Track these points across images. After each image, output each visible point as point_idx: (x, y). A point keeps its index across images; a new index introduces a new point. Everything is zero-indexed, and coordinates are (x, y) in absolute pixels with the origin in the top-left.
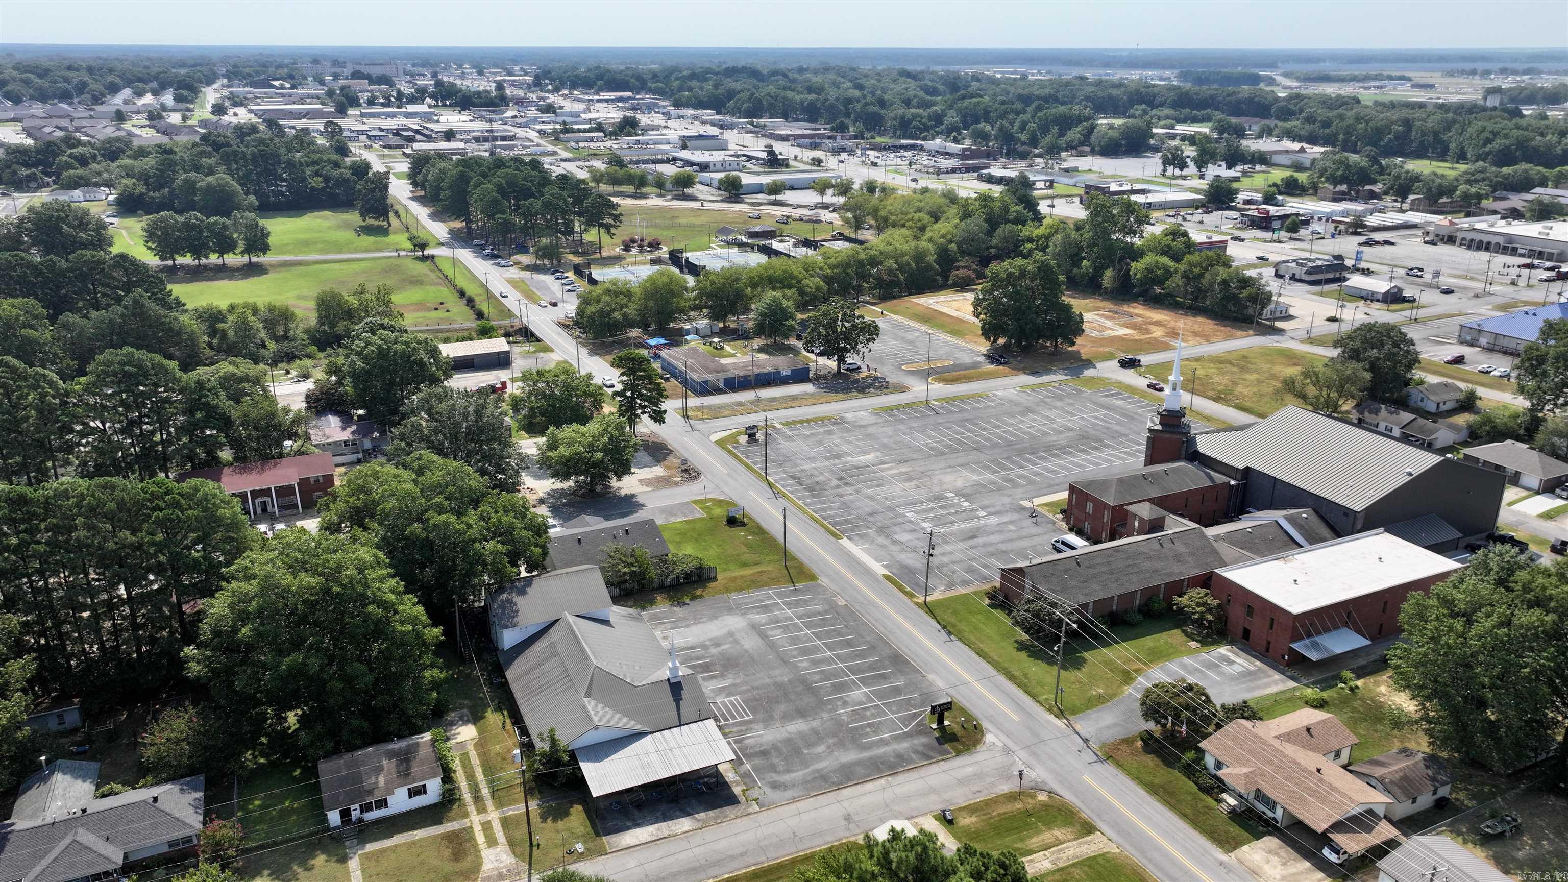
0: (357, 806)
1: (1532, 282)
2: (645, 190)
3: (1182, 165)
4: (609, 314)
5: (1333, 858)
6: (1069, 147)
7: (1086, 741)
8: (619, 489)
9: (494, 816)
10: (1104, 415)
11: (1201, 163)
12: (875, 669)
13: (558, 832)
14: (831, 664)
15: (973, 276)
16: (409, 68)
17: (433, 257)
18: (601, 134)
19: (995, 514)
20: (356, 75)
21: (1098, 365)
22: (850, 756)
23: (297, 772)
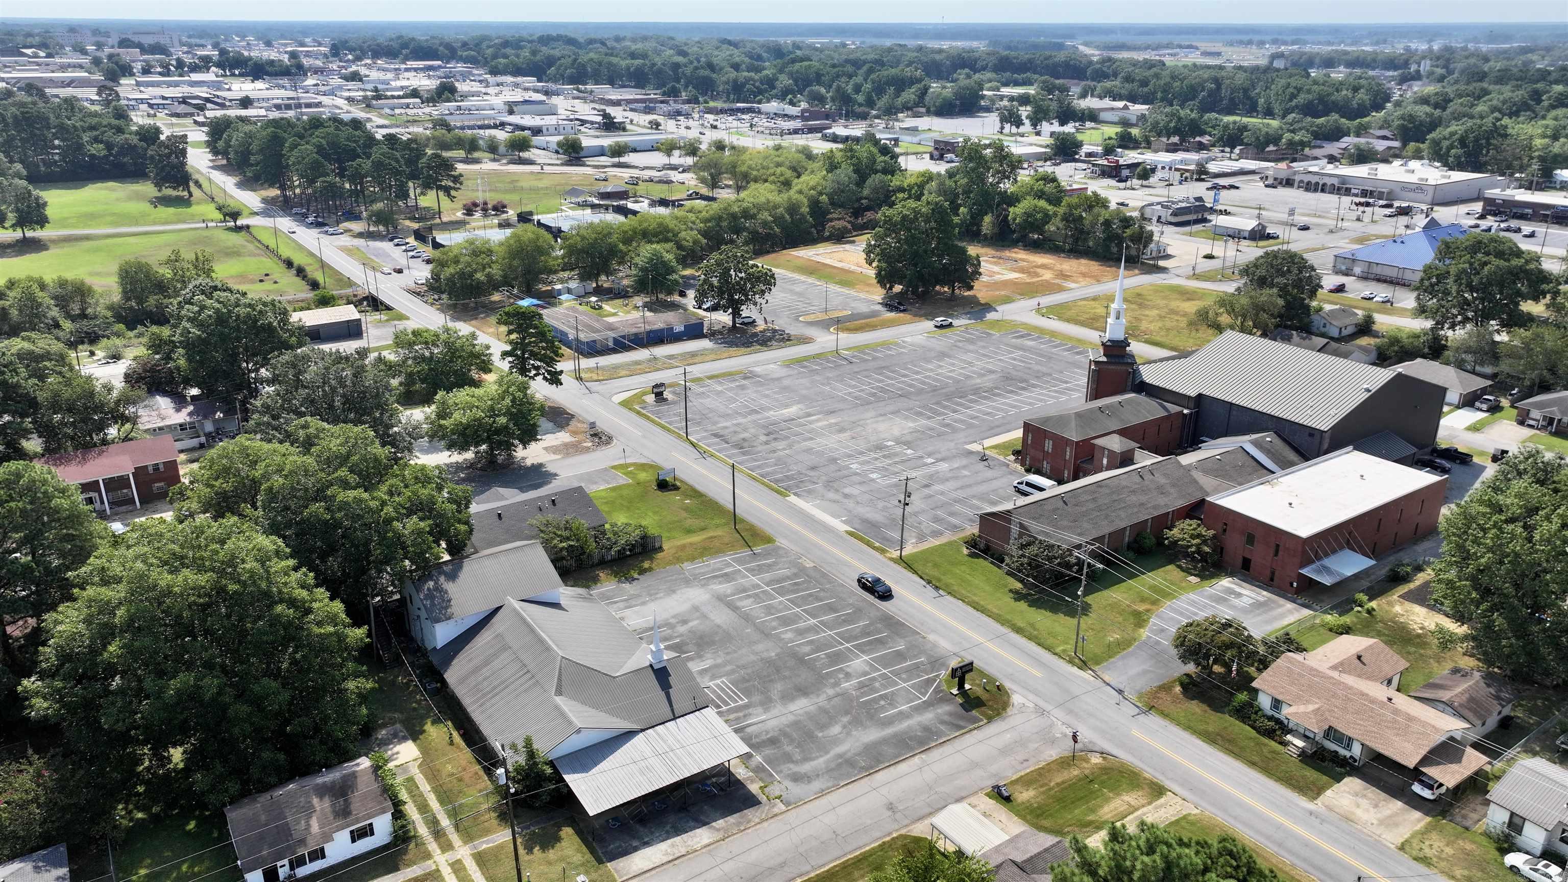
0: (286, 861)
1: (1375, 218)
2: (476, 155)
3: (1018, 123)
4: (471, 275)
5: (1427, 794)
6: (906, 108)
7: (1120, 692)
8: (524, 458)
9: (463, 852)
10: (1021, 356)
11: (1035, 121)
12: (869, 634)
13: (550, 863)
14: (818, 633)
15: (849, 226)
16: (184, 39)
17: (248, 227)
18: (418, 100)
19: (943, 460)
20: (125, 43)
21: (998, 308)
22: (872, 735)
23: (192, 825)
